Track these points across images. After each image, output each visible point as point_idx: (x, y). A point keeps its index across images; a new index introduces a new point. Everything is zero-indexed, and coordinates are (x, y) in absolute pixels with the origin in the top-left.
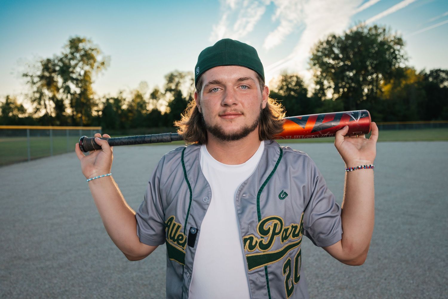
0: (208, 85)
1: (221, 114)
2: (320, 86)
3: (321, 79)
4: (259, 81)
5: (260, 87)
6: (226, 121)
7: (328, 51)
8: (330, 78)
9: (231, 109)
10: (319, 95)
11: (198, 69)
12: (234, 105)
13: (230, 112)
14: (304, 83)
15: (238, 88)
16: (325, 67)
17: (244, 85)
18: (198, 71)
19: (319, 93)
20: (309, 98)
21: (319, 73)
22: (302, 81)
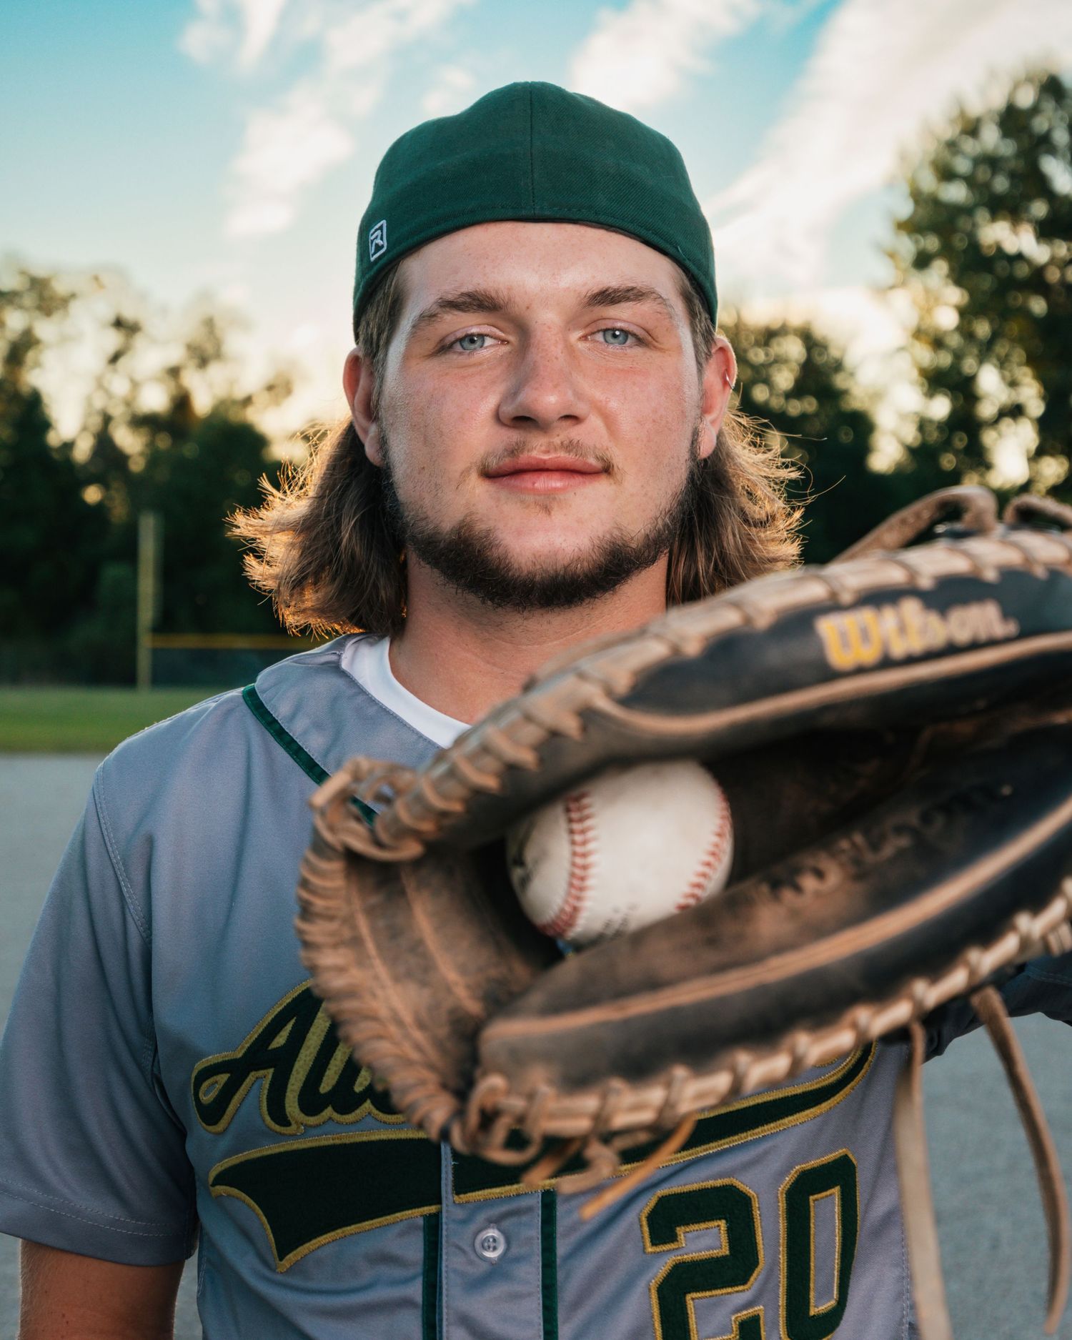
0: (435, 315)
1: (493, 464)
2: (954, 400)
3: (958, 356)
4: (692, 314)
5: (696, 346)
6: (522, 502)
7: (1013, 176)
8: (1019, 354)
9: (549, 443)
10: (948, 461)
11: (381, 228)
12: (568, 422)
13: (546, 457)
14: (852, 374)
15: (584, 338)
16: (986, 282)
17: (619, 325)
18: (379, 241)
19: (946, 445)
20: (880, 478)
21: (947, 319)
22: (838, 366)
